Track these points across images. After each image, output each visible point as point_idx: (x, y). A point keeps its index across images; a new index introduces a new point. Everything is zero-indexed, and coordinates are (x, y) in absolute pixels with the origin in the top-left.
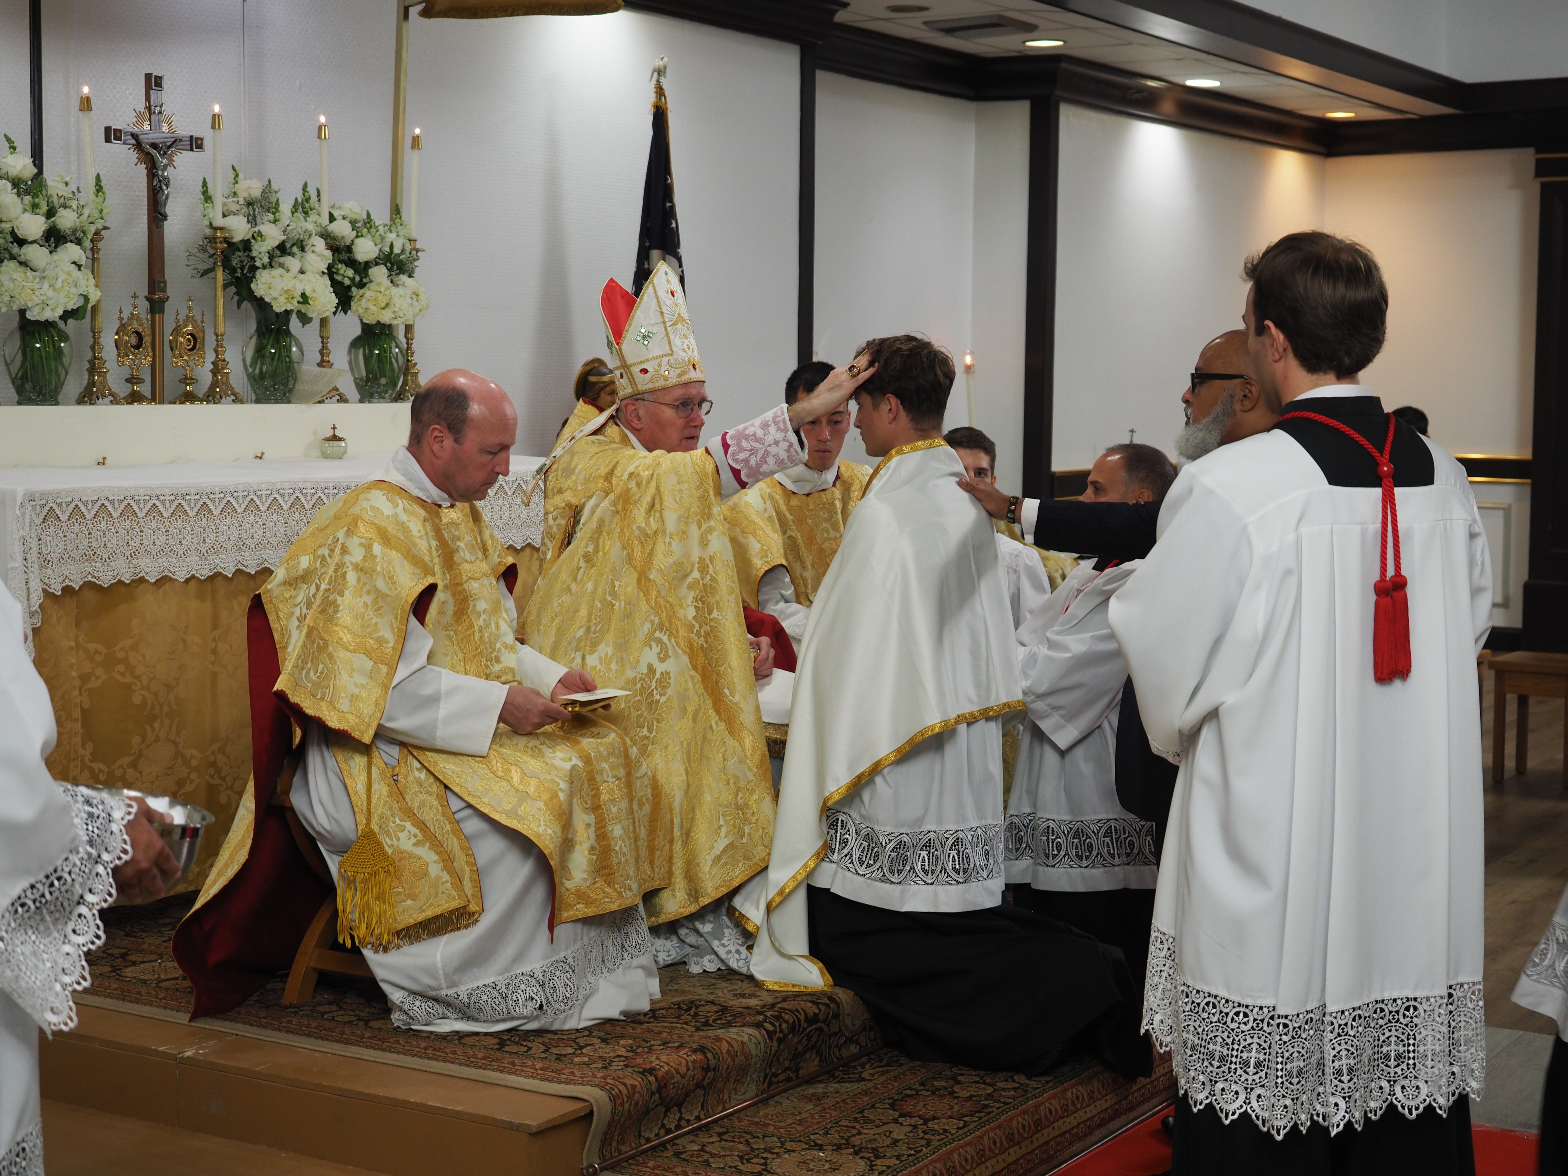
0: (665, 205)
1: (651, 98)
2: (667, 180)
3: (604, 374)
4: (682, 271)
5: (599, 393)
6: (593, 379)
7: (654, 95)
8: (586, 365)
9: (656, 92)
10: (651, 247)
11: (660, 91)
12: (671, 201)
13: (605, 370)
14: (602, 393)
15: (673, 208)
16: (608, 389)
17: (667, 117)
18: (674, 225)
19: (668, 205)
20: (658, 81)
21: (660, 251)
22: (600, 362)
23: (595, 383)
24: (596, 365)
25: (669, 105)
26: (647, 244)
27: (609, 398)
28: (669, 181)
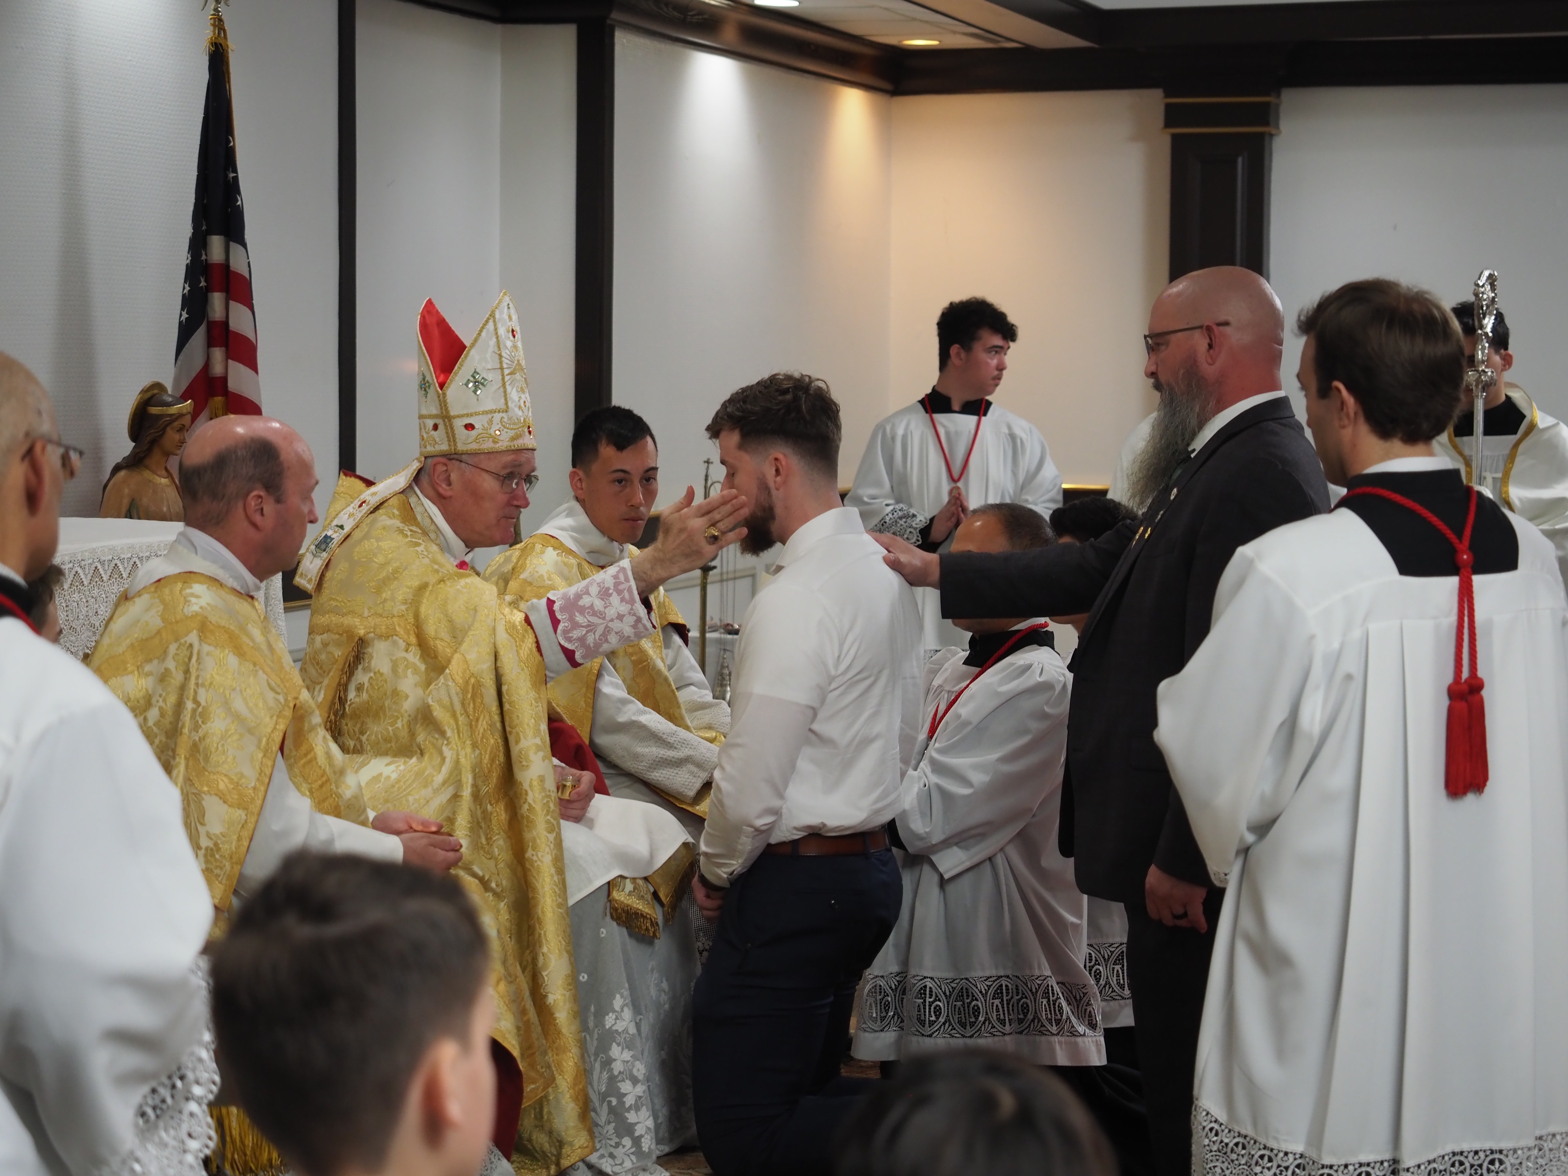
0: (226, 176)
1: (208, 33)
2: (230, 142)
3: (169, 405)
4: (249, 263)
5: (164, 430)
6: (154, 410)
7: (212, 28)
8: (144, 391)
9: (214, 25)
10: (210, 232)
11: (218, 23)
12: (235, 170)
13: (170, 399)
14: (168, 429)
15: (236, 179)
16: (176, 424)
17: (228, 58)
18: (239, 203)
19: (232, 175)
20: (216, 10)
21: (222, 237)
22: (158, 386)
23: (159, 417)
24: (156, 391)
25: (230, 43)
26: (204, 228)
27: (177, 437)
28: (232, 144)
